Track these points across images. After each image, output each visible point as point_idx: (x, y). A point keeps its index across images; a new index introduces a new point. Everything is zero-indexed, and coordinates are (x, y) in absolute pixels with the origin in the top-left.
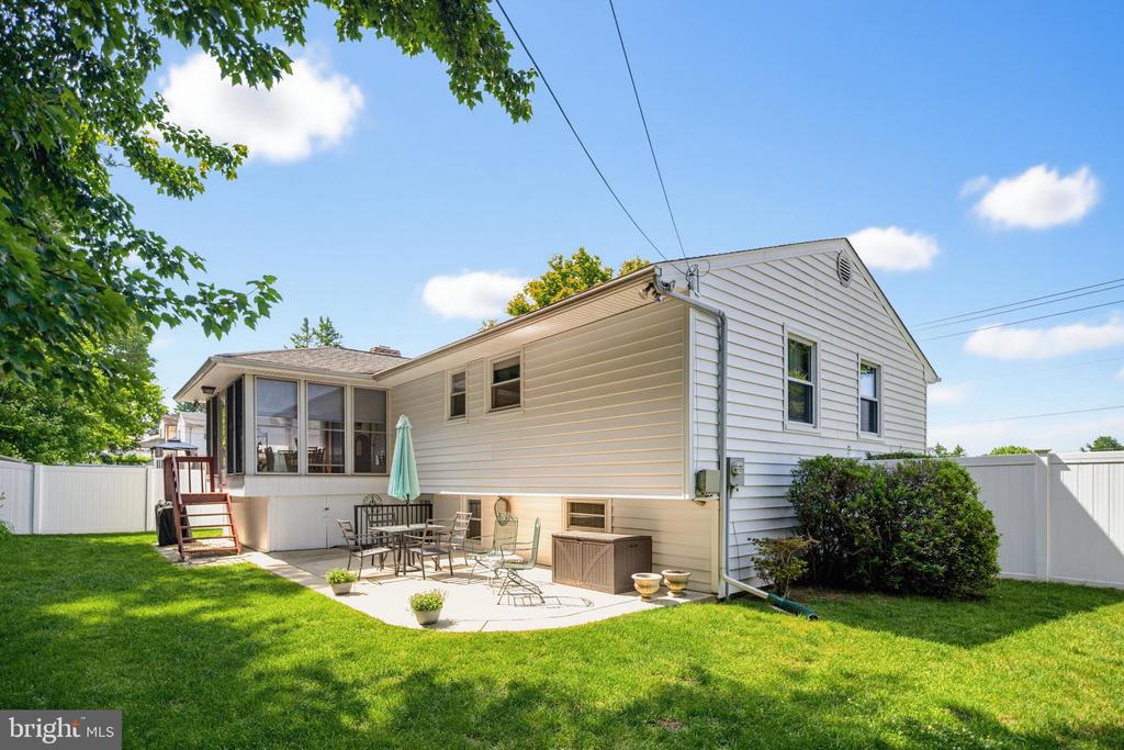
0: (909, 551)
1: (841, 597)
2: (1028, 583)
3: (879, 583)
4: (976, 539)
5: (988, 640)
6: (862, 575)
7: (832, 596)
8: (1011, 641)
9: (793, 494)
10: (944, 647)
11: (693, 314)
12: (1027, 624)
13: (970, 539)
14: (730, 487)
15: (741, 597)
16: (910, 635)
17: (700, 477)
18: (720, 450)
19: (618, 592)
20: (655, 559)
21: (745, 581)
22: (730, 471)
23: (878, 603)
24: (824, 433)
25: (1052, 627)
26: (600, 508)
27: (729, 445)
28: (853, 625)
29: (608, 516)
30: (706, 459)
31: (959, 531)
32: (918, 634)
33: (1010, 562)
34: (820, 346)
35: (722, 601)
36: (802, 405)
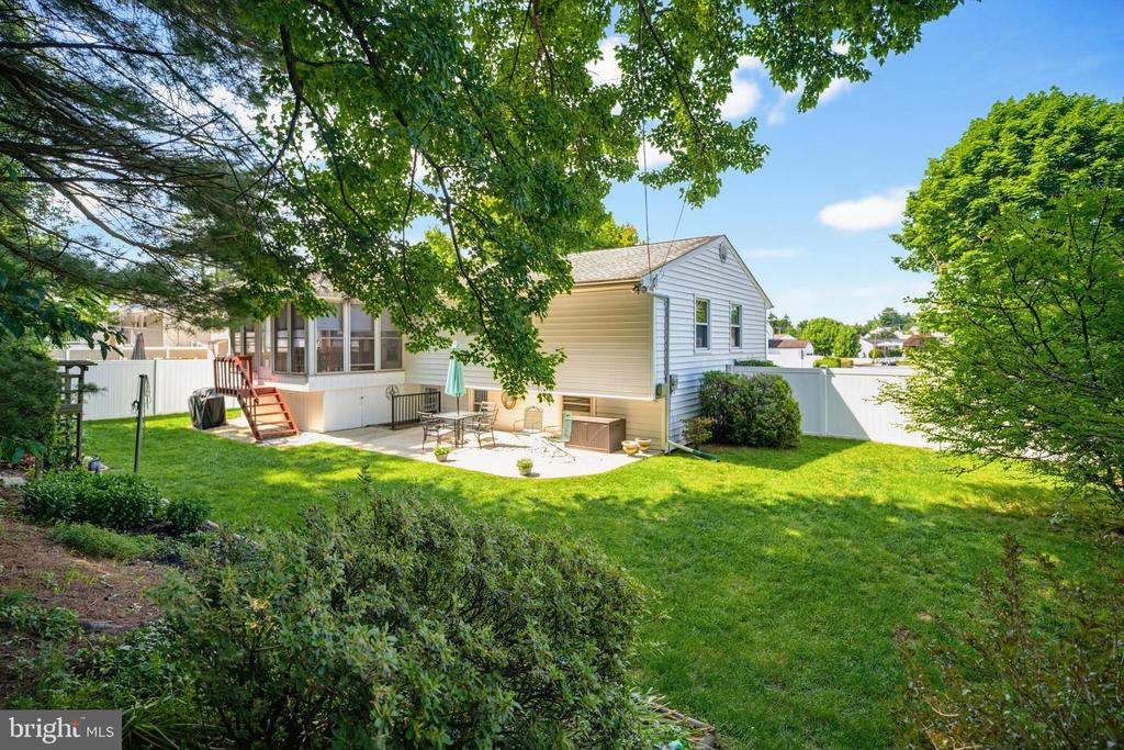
0: (760, 424)
1: (727, 449)
2: (816, 437)
3: (746, 442)
4: (791, 419)
5: (794, 467)
6: (736, 438)
7: (721, 449)
8: (803, 468)
9: (701, 392)
10: (777, 472)
11: (655, 299)
12: (811, 460)
13: (788, 418)
14: (671, 391)
15: (676, 452)
16: (763, 467)
17: (658, 387)
18: (667, 370)
19: (611, 452)
20: (628, 432)
21: (677, 442)
22: (671, 381)
23: (746, 452)
24: (713, 352)
25: (823, 461)
26: (588, 400)
27: (671, 367)
28: (737, 463)
29: (593, 405)
30: (659, 378)
31: (783, 414)
32: (766, 467)
33: (806, 428)
34: (712, 301)
35: (667, 454)
36: (703, 336)
